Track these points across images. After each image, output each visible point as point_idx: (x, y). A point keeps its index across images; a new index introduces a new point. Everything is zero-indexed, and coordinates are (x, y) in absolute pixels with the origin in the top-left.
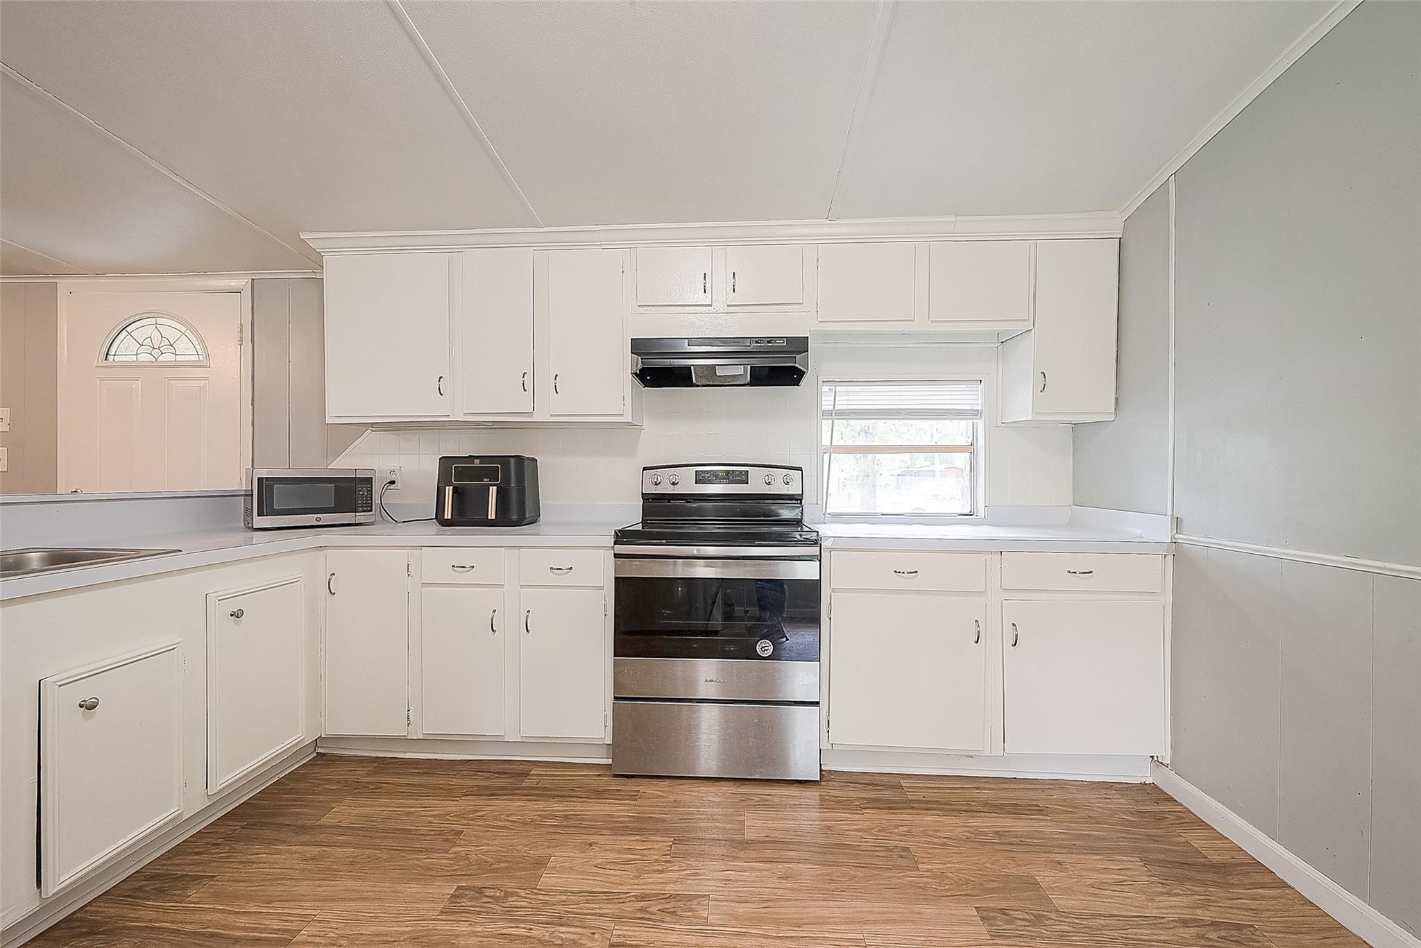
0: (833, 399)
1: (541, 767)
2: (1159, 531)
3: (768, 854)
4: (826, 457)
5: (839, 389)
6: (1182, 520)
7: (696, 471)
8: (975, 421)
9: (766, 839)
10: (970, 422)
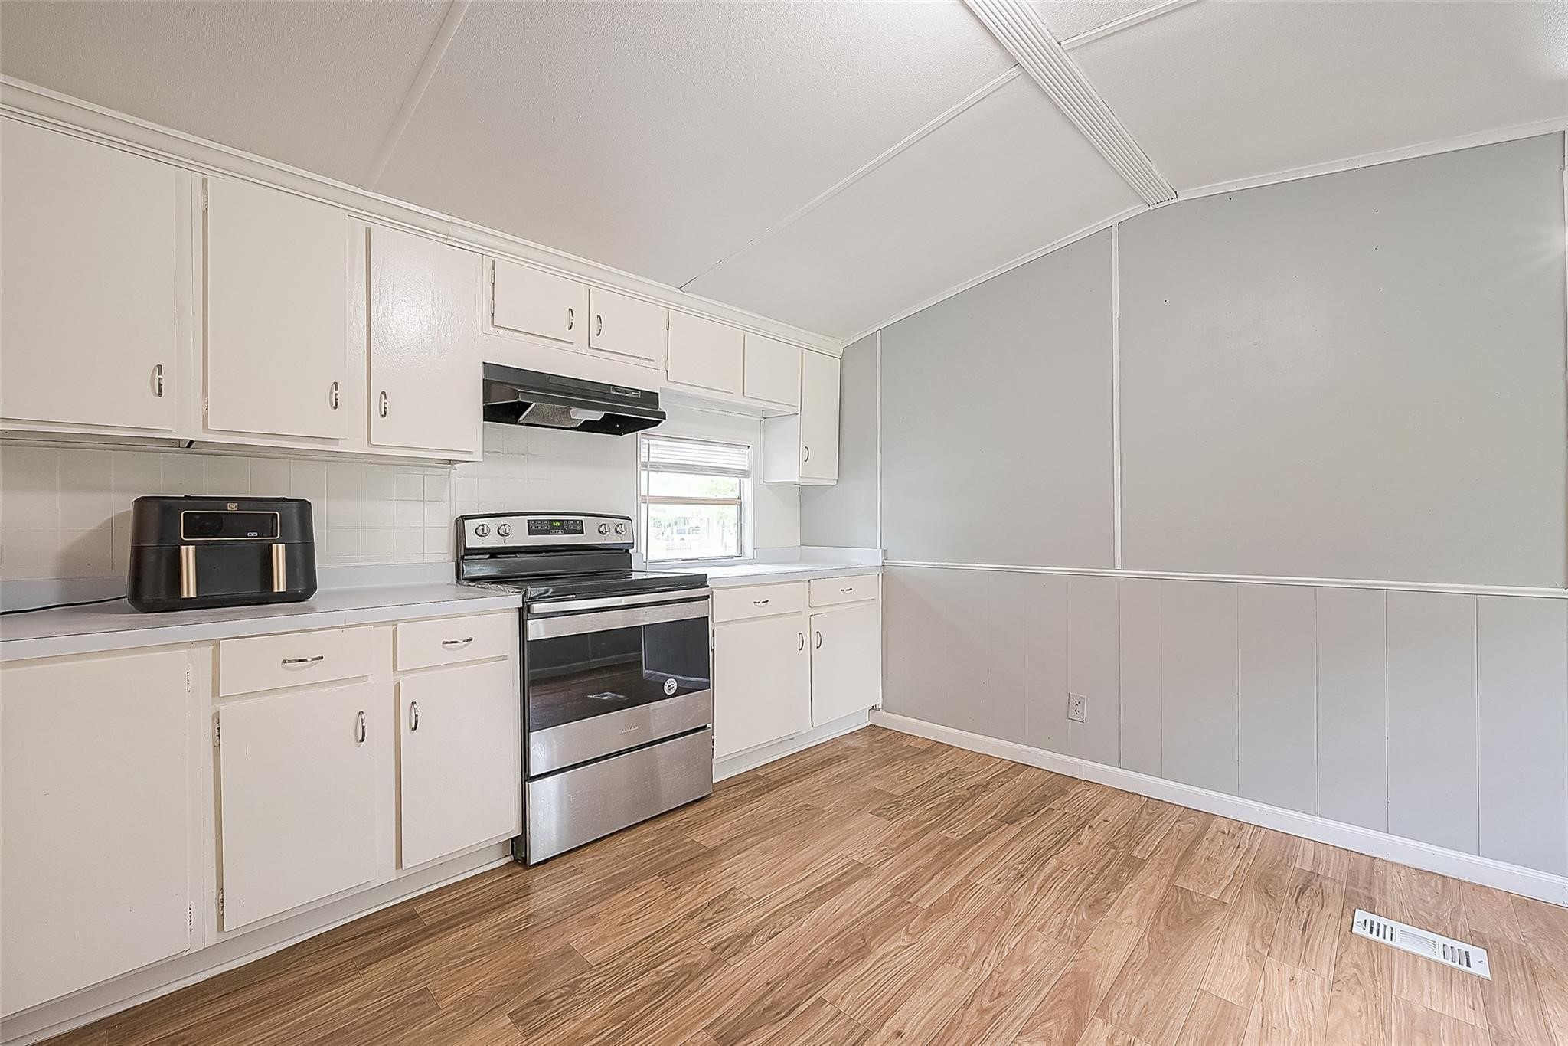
0: (647, 451)
1: (422, 902)
2: (873, 558)
3: (737, 848)
4: (644, 506)
5: (652, 442)
6: (887, 551)
7: (528, 521)
8: (742, 479)
9: (722, 842)
10: (738, 479)
